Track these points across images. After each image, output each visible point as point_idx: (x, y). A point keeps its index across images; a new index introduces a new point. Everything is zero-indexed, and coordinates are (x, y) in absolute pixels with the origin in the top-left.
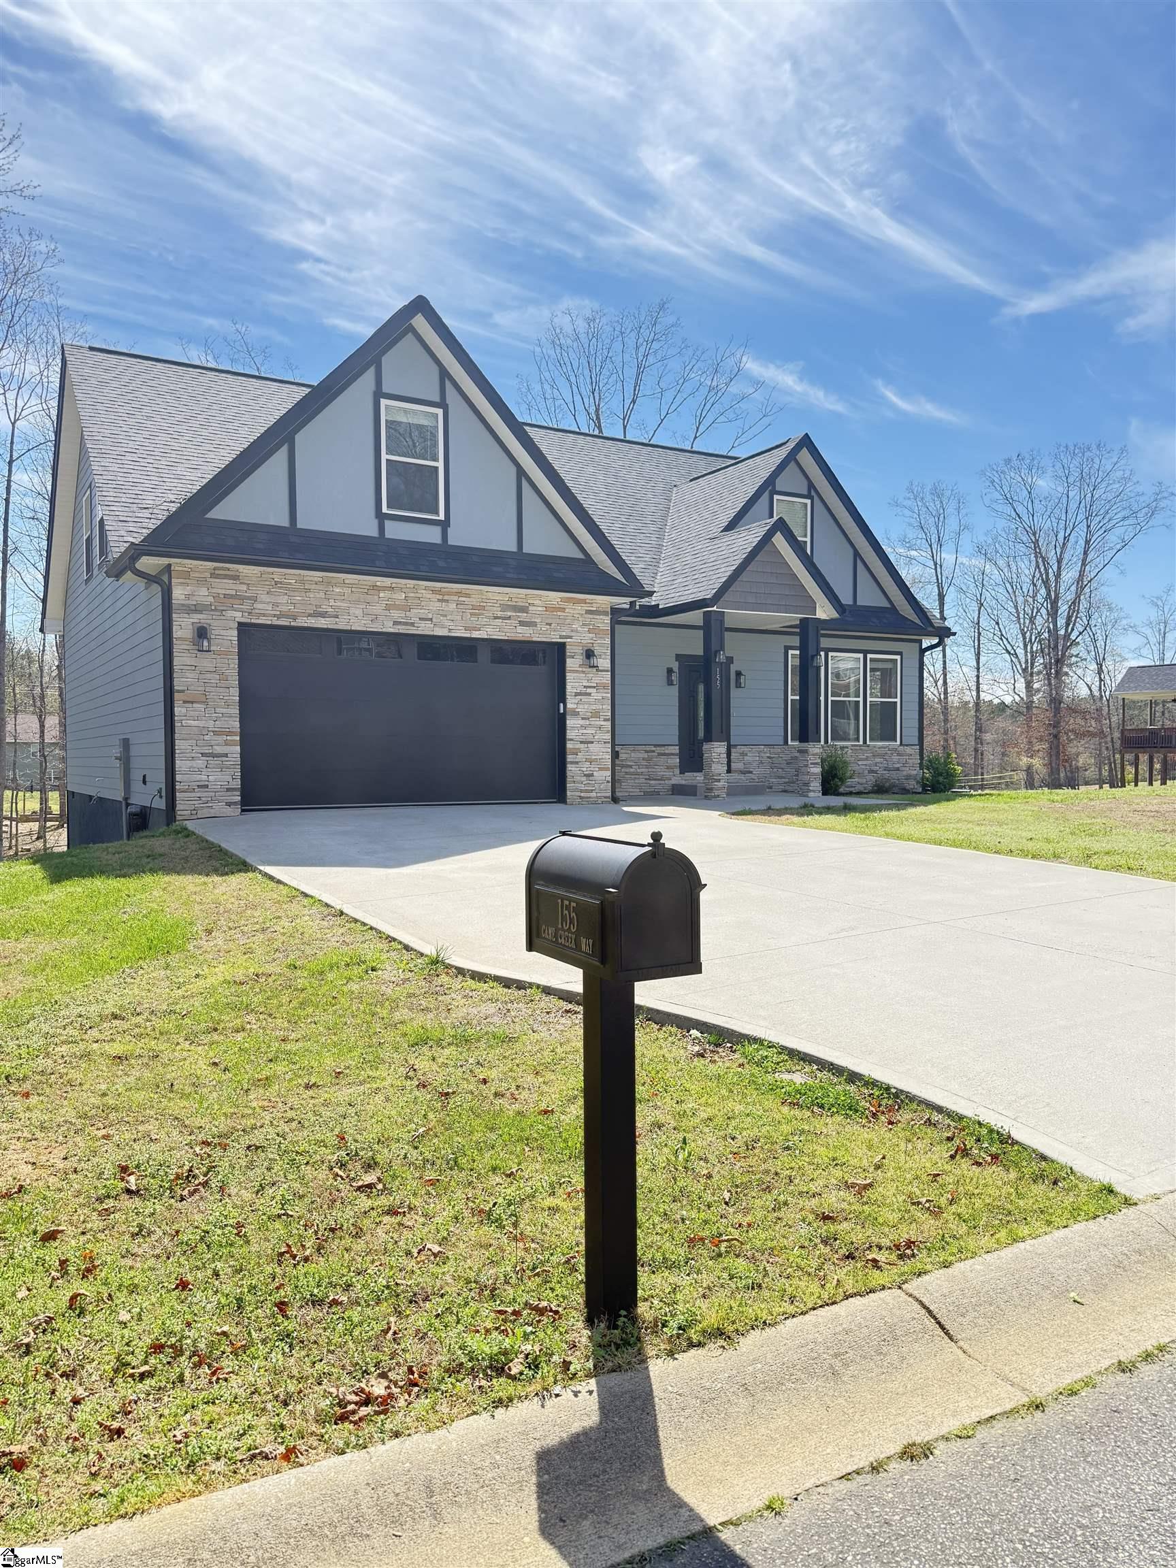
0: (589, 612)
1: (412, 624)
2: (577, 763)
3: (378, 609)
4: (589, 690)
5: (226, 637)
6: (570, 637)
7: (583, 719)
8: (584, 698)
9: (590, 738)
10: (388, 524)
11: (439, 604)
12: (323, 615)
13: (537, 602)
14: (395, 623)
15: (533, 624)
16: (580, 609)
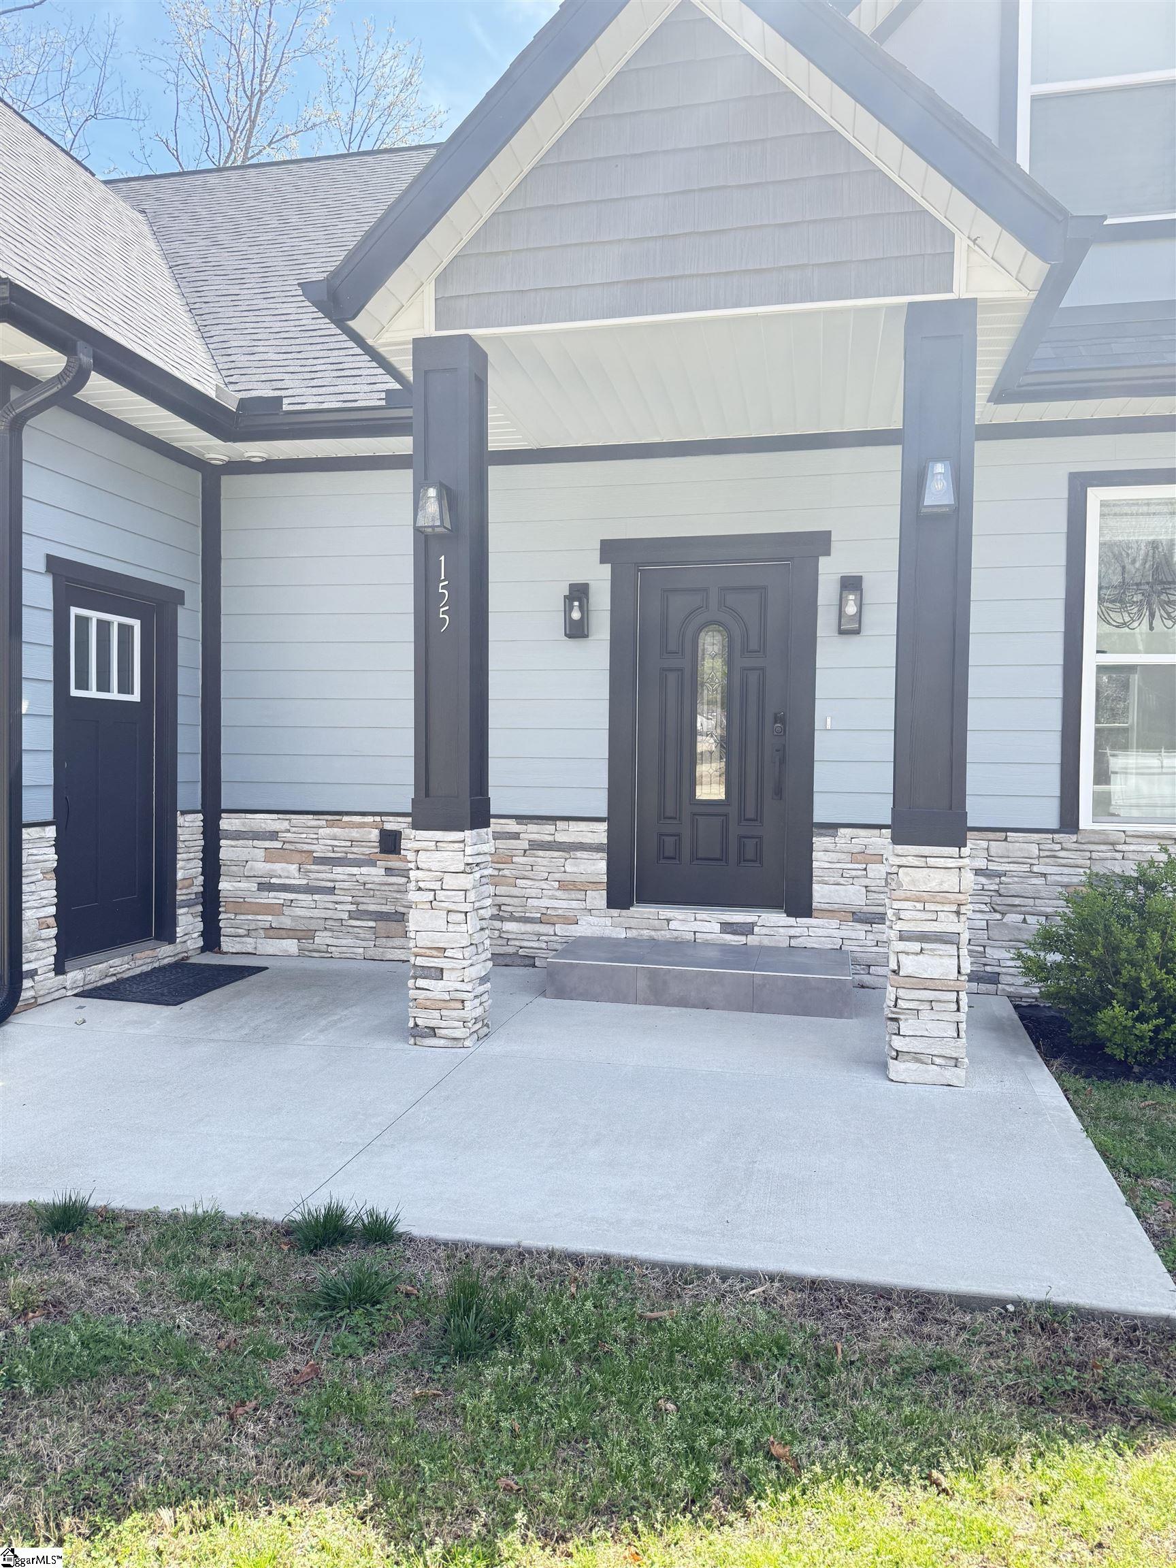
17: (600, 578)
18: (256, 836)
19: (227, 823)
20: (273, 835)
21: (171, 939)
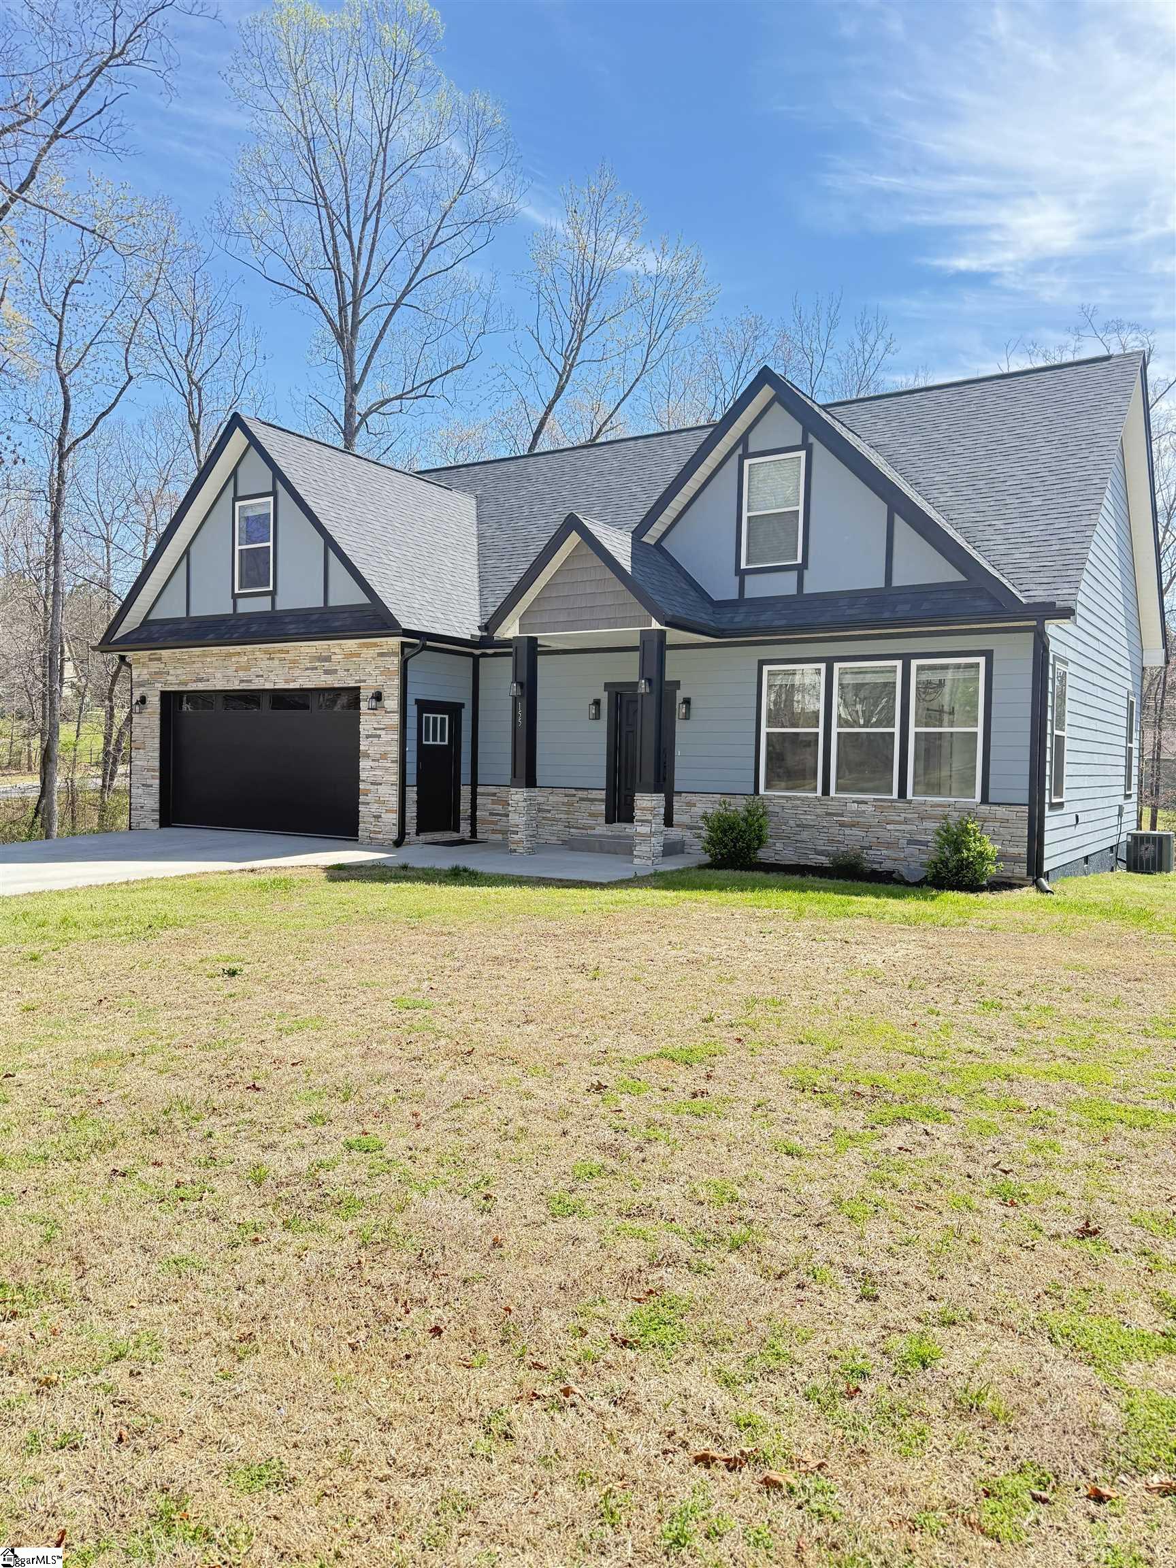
0: (381, 655)
1: (250, 681)
2: (368, 803)
3: (230, 672)
4: (378, 732)
5: (154, 702)
6: (364, 681)
7: (373, 760)
8: (375, 740)
9: (379, 780)
10: (240, 601)
11: (267, 662)
12: (200, 680)
13: (337, 651)
14: (242, 681)
15: (335, 671)
16: (372, 652)
17: (604, 697)
18: (488, 795)
19: (480, 789)
20: (494, 794)
21: (458, 832)
